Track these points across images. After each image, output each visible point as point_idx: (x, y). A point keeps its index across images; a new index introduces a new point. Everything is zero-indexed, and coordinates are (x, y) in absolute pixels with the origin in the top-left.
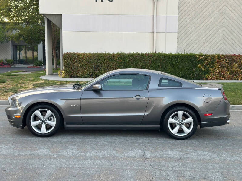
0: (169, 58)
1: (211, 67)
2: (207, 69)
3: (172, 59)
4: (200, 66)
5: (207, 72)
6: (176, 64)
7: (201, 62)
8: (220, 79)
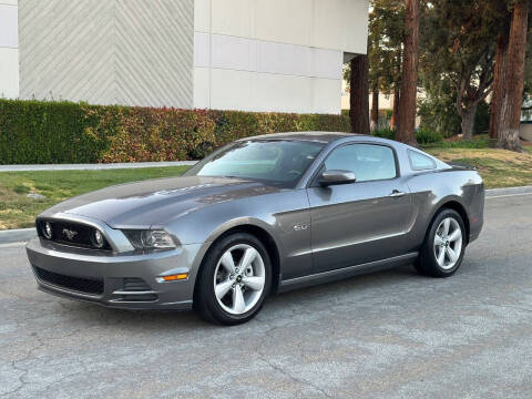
0: (22, 111)
1: (111, 134)
2: (104, 138)
3: (28, 114)
4: (89, 131)
5: (103, 146)
6: (38, 125)
7: (92, 121)
8: (128, 161)
